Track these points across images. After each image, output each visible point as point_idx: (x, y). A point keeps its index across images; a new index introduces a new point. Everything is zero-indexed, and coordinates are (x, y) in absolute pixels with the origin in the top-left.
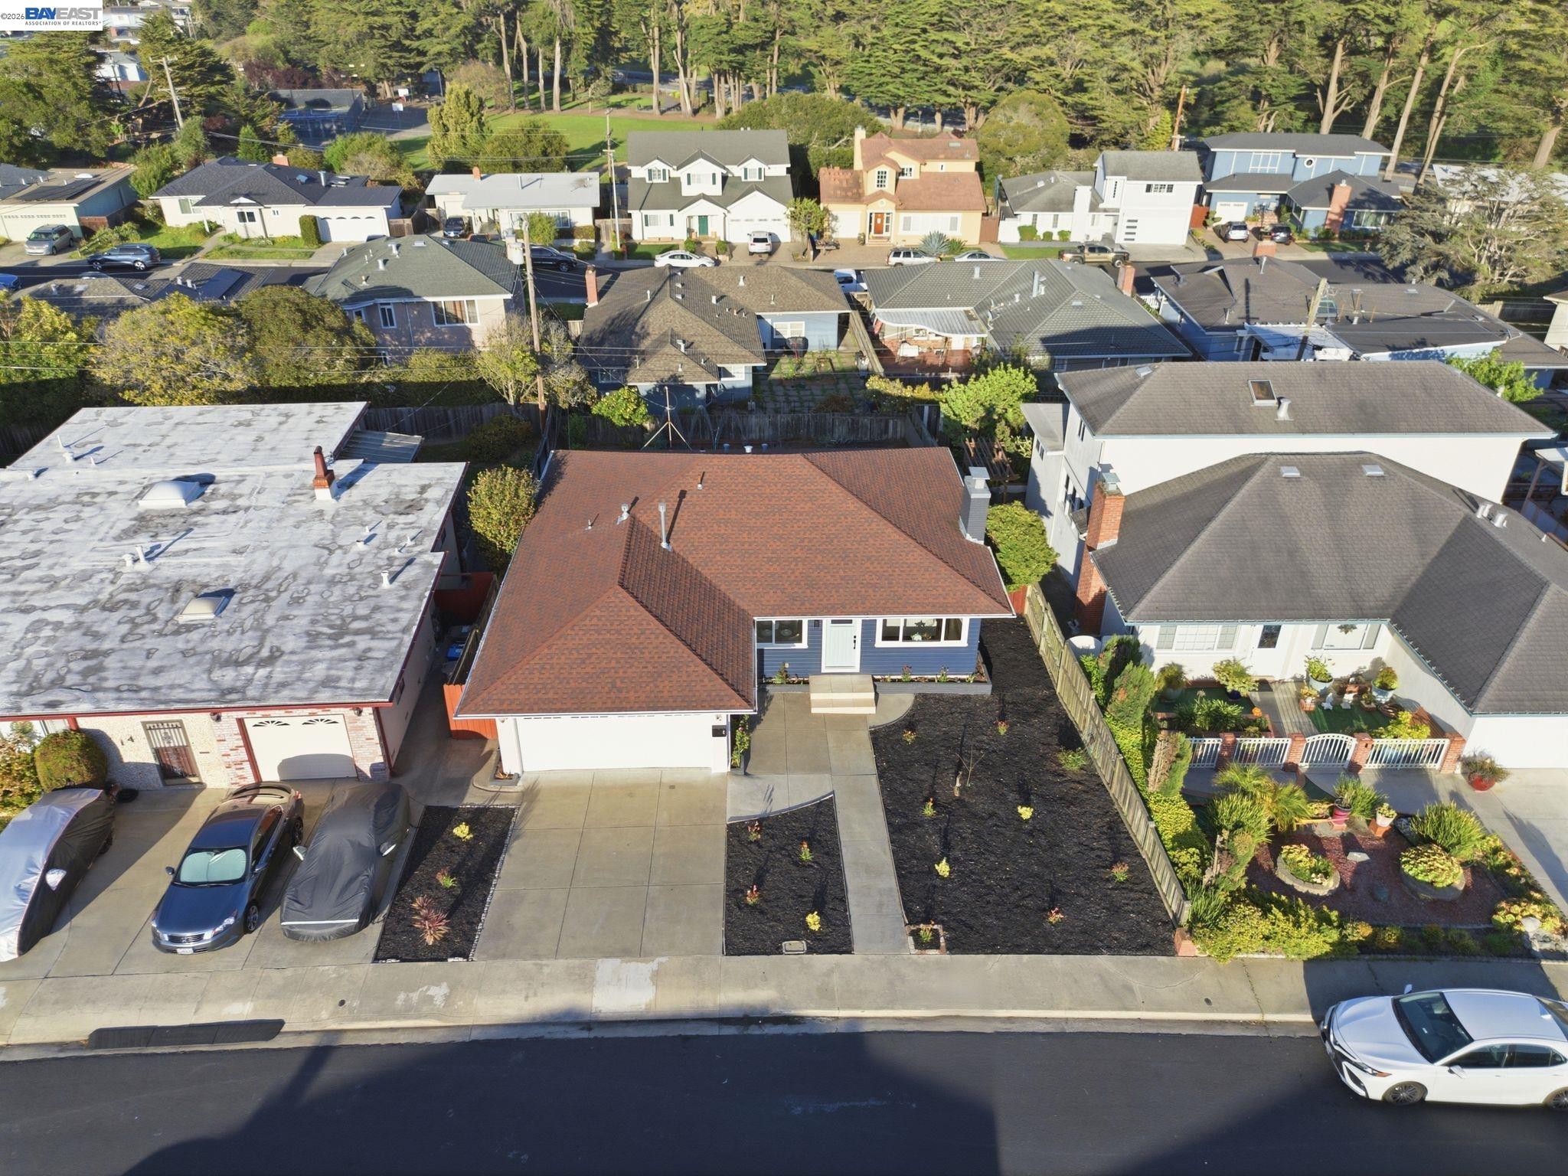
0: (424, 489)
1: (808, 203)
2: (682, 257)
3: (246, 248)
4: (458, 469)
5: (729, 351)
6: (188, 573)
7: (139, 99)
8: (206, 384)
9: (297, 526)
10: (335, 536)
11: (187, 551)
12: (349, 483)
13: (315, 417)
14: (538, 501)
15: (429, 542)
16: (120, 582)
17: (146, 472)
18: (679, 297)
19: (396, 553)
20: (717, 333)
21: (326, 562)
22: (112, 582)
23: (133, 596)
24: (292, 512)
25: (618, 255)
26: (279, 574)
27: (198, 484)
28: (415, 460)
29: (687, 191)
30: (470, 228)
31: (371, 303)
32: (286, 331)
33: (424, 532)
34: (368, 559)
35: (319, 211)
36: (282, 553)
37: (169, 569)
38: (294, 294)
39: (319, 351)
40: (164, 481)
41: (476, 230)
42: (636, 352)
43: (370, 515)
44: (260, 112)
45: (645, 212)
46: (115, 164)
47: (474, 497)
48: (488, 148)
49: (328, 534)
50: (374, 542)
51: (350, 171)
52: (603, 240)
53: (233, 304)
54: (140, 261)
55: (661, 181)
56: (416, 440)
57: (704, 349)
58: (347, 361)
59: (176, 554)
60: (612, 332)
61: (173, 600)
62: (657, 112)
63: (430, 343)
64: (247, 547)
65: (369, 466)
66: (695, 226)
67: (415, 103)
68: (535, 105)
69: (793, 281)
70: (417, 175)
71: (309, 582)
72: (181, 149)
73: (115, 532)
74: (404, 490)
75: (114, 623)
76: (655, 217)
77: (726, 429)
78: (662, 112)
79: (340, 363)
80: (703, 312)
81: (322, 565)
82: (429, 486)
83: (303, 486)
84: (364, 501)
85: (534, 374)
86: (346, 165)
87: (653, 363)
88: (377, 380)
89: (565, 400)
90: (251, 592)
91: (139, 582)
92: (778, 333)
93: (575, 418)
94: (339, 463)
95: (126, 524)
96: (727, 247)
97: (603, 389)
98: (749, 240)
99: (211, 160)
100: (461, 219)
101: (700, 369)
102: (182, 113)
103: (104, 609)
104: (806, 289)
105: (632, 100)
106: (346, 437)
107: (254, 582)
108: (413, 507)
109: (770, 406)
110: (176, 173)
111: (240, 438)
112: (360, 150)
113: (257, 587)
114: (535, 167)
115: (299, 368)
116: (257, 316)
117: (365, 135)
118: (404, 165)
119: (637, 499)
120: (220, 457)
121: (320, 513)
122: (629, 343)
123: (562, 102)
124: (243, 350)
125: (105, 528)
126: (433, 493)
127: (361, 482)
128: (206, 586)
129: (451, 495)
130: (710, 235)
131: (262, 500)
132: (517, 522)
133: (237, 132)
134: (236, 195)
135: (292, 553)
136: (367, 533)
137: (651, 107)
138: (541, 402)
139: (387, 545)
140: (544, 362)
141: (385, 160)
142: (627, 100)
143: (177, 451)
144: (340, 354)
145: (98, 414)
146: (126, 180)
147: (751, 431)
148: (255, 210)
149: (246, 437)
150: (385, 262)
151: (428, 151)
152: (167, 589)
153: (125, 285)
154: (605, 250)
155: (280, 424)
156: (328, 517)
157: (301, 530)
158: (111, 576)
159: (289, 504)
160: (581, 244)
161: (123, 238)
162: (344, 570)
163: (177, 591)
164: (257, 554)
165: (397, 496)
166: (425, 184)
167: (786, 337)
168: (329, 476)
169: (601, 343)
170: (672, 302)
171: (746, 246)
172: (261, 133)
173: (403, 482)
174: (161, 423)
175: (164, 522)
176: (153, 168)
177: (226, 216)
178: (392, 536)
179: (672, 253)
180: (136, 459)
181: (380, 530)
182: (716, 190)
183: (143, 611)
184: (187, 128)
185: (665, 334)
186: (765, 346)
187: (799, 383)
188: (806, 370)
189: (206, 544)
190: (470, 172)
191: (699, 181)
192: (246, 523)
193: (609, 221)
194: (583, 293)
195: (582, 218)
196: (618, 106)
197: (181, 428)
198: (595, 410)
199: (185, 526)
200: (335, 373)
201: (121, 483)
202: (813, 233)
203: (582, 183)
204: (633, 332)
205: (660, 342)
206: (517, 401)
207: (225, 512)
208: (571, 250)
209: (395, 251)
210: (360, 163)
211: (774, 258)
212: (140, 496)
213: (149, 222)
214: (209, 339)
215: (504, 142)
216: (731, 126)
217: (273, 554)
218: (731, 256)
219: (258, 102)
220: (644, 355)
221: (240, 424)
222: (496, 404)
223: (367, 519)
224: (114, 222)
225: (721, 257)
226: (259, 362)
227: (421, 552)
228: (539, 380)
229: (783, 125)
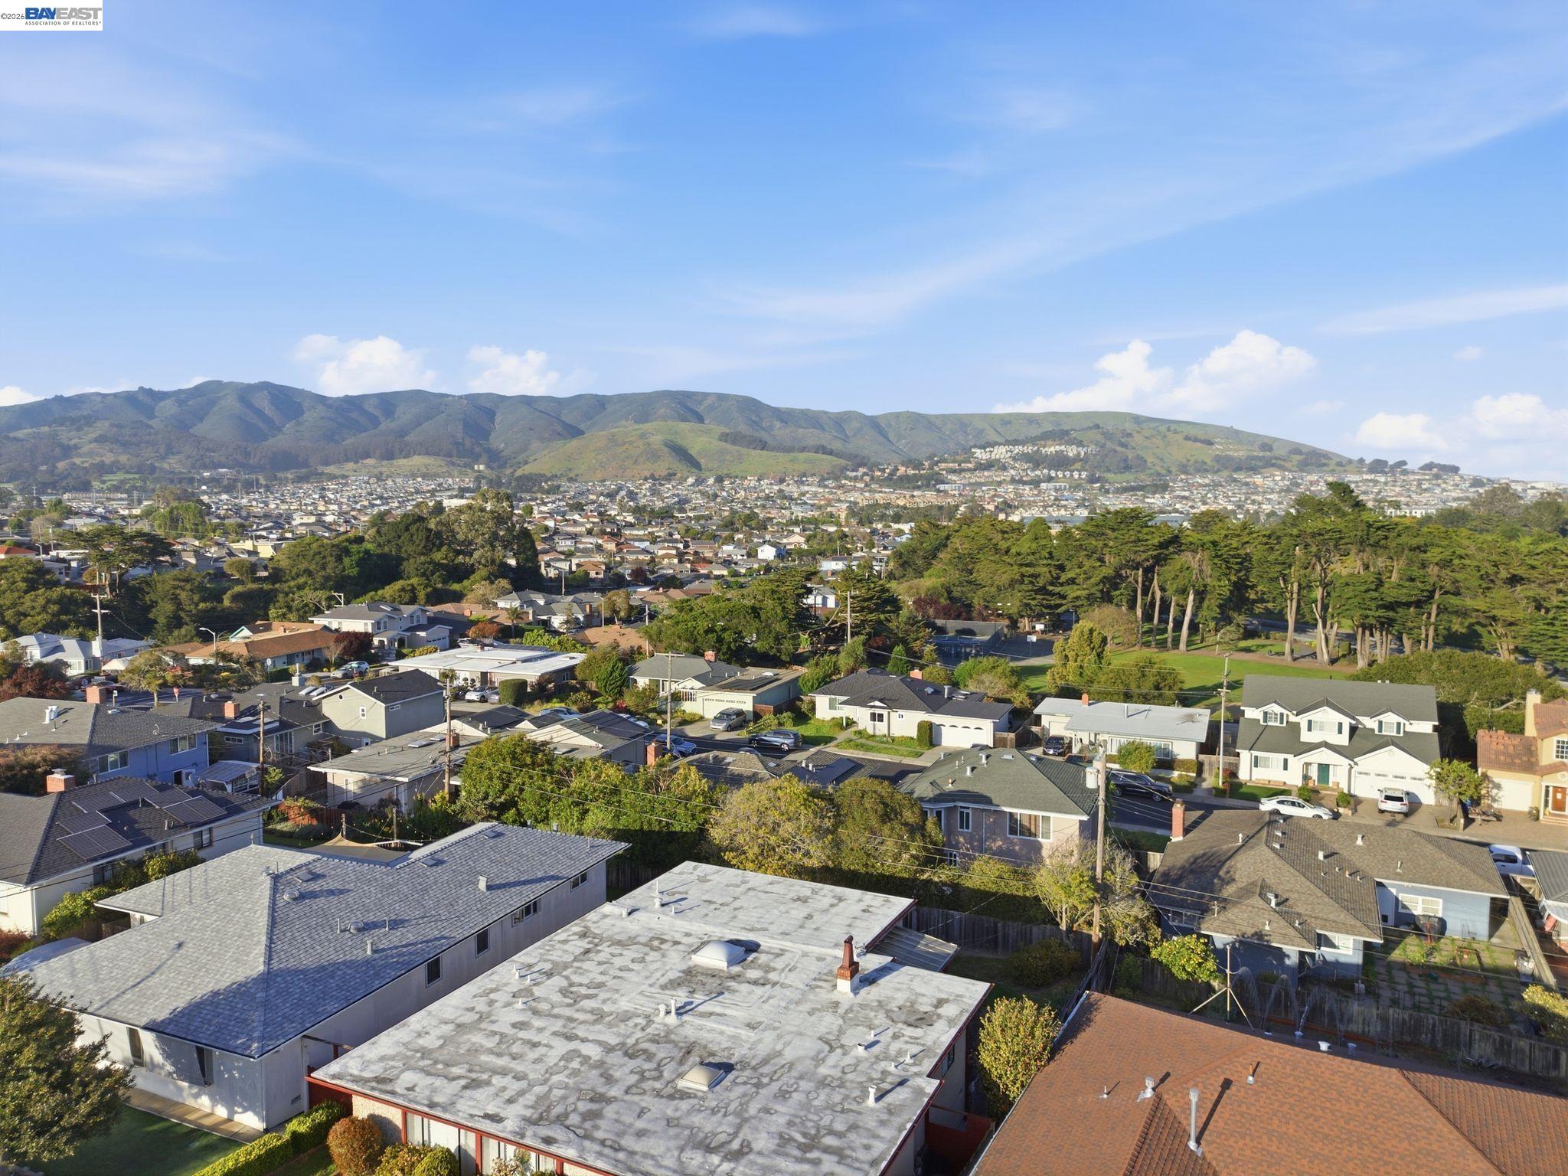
0: (940, 1003)
1: (1460, 766)
2: (1293, 804)
3: (870, 743)
4: (981, 988)
5: (1331, 917)
6: (704, 1036)
7: (828, 619)
8: (788, 857)
9: (810, 1014)
10: (841, 1032)
11: (711, 1014)
12: (870, 980)
13: (862, 905)
14: (1055, 1048)
15: (928, 1065)
16: (649, 1030)
17: (709, 929)
18: (1277, 846)
19: (892, 1068)
20: (1320, 893)
21: (823, 1060)
22: (643, 1029)
23: (652, 1048)
24: (811, 997)
25: (1219, 793)
26: (776, 1060)
27: (744, 950)
28: (946, 970)
29: (1306, 737)
30: (1070, 747)
31: (951, 805)
32: (867, 819)
33: (926, 1051)
34: (862, 1067)
35: (936, 719)
36: (788, 1038)
37: (693, 1028)
38: (884, 788)
39: (890, 843)
40: (719, 941)
41: (1075, 751)
42: (1217, 899)
43: (880, 1019)
44: (912, 636)
45: (1255, 753)
46: (795, 667)
47: (986, 1024)
48: (1104, 678)
49: (835, 1028)
50: (876, 1049)
51: (972, 687)
52: (1206, 775)
53: (830, 789)
54: (786, 742)
55: (1278, 724)
56: (951, 948)
57: (1301, 909)
58: (912, 856)
59: (702, 1015)
60: (1192, 871)
61: (681, 1063)
62: (1289, 659)
63: (1000, 853)
64: (761, 1023)
65: (895, 965)
66: (1314, 773)
67: (1048, 636)
68: (1162, 645)
69: (1429, 849)
70: (1030, 696)
71: (801, 1077)
72: (844, 661)
73: (664, 980)
74: (921, 1000)
75: (627, 1071)
76: (1267, 759)
77: (1316, 1011)
78: (1295, 659)
79: (905, 856)
80: (1307, 869)
81: (819, 1060)
82: (947, 1001)
83: (830, 972)
84: (879, 1002)
85: (1092, 901)
86: (970, 683)
87: (1232, 913)
88: (936, 879)
89: (1122, 937)
90: (747, 1073)
91: (662, 1034)
92: (1405, 907)
93: (1130, 958)
94: (870, 956)
95: (673, 975)
96: (1350, 800)
97: (1168, 932)
98: (1380, 797)
99: (863, 670)
100: (1062, 739)
101: (1292, 932)
102: (852, 633)
103: (626, 1054)
104: (1445, 861)
105: (1264, 646)
106: (884, 931)
107: (753, 1063)
108: (923, 1020)
109: (1386, 994)
110: (834, 677)
111: (794, 912)
112: (984, 671)
113: (754, 1069)
114: (1145, 699)
115: (868, 855)
116: (846, 802)
117: (991, 659)
118: (1021, 686)
119: (1168, 1075)
120: (771, 928)
121: (836, 1004)
122: (1209, 887)
123: (1189, 643)
124: (828, 831)
125: (658, 975)
126: (949, 1010)
127: (882, 982)
128: (712, 1054)
129: (966, 1016)
130: (1331, 785)
131: (791, 979)
132: (1027, 1066)
133: (890, 649)
134: (873, 699)
135: (797, 1041)
136: (871, 1038)
137: (1283, 654)
138: (1096, 934)
139: (886, 1057)
140: (1104, 891)
141: (1003, 681)
142: (1258, 646)
143: (740, 915)
144: (907, 848)
145: (695, 868)
146: (796, 679)
147: (1350, 1021)
148: (885, 712)
149: (799, 912)
150: (973, 769)
151: (1048, 677)
152: (681, 1048)
153: (762, 762)
154: (1205, 785)
155: (832, 906)
156: (841, 1011)
157: (813, 1019)
158: (643, 1022)
159: (812, 988)
160: (1180, 776)
161: (780, 724)
162: (837, 1073)
163: (689, 1053)
164: (767, 1033)
165: (913, 1004)
166: (1036, 705)
167: (1415, 913)
168: (854, 968)
169: (1176, 882)
170: (1267, 851)
171: (1375, 802)
172: (910, 652)
173: (922, 990)
174: (738, 886)
175: (704, 980)
176: (819, 672)
177: (861, 715)
178: (895, 1047)
179: (1281, 798)
180: (707, 915)
181: (885, 1038)
182: (1343, 740)
183: (655, 1066)
184: (853, 643)
185: (1253, 884)
186: (1385, 919)
187: (1430, 973)
188: (1438, 959)
189: (728, 1012)
190: (1080, 698)
191: (1322, 729)
192: (769, 998)
193: (1213, 757)
194: (1169, 827)
195: (1186, 751)
196: (1247, 650)
197: (752, 893)
198: (1154, 954)
199: (719, 989)
200: (899, 866)
201: (688, 935)
202: (1466, 799)
203: (1190, 718)
204: (1216, 875)
205: (1246, 892)
206: (1070, 929)
207: (755, 983)
208: (1168, 781)
209: (984, 761)
210: (983, 682)
211: (1412, 819)
212: (695, 951)
213: (804, 713)
214: (802, 817)
215: (1119, 674)
216: (1366, 677)
217: (779, 1037)
218: (1355, 811)
219: (914, 628)
220: (1225, 904)
221: (799, 899)
222: (1048, 926)
223: (876, 1022)
224: (778, 711)
225: (1341, 810)
226: (837, 844)
227: (916, 1074)
228: (1096, 909)
229: (1433, 680)
